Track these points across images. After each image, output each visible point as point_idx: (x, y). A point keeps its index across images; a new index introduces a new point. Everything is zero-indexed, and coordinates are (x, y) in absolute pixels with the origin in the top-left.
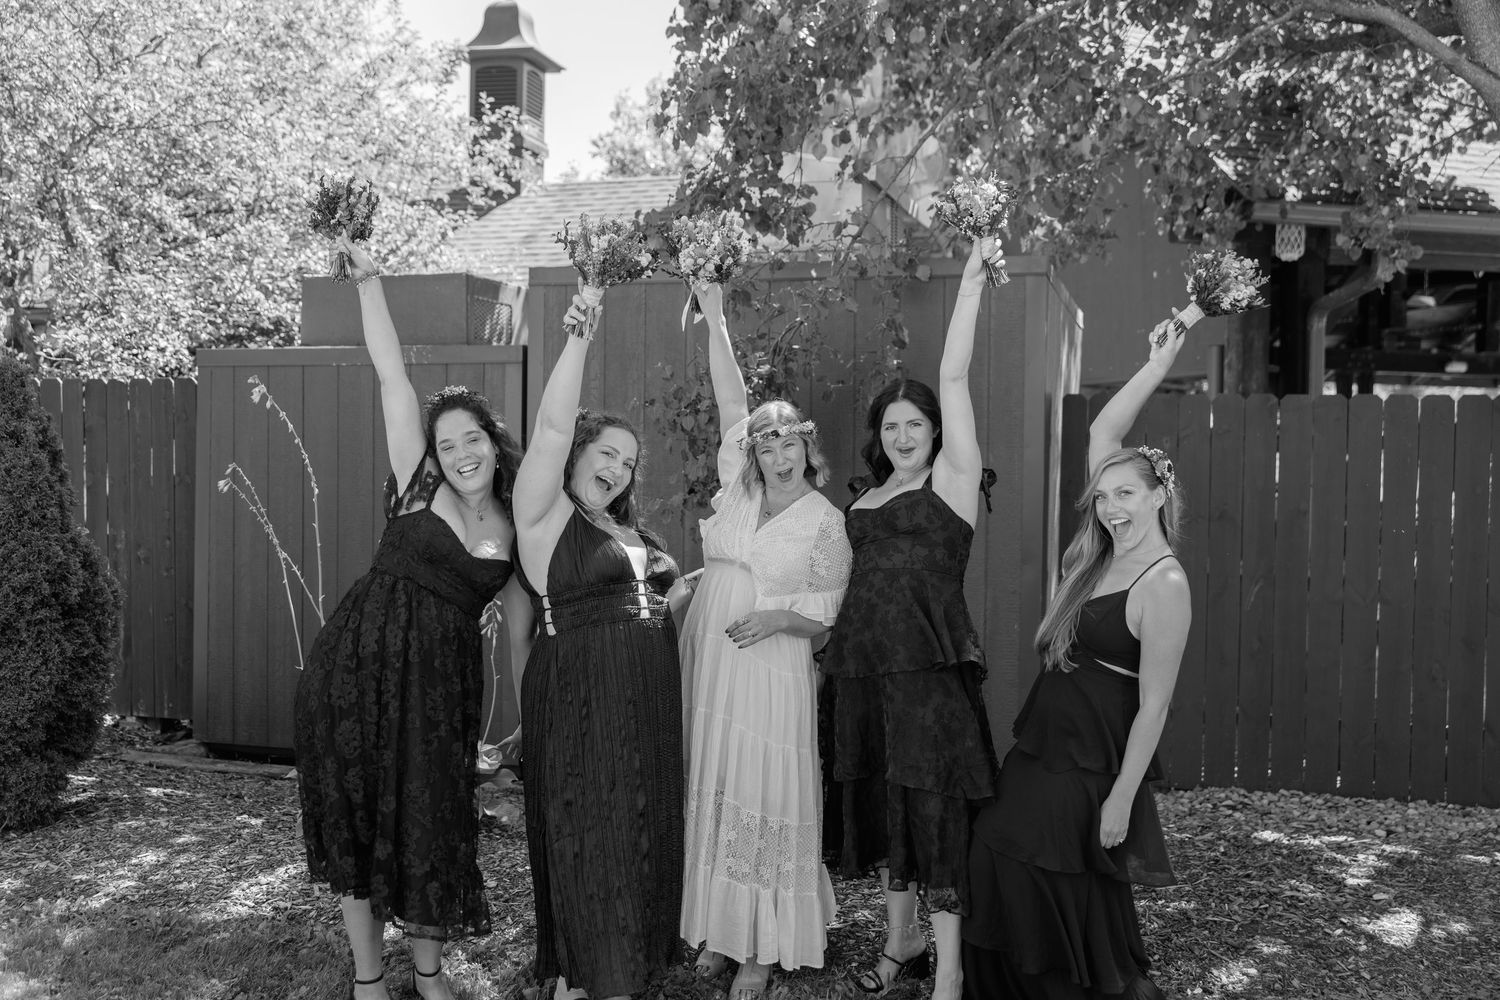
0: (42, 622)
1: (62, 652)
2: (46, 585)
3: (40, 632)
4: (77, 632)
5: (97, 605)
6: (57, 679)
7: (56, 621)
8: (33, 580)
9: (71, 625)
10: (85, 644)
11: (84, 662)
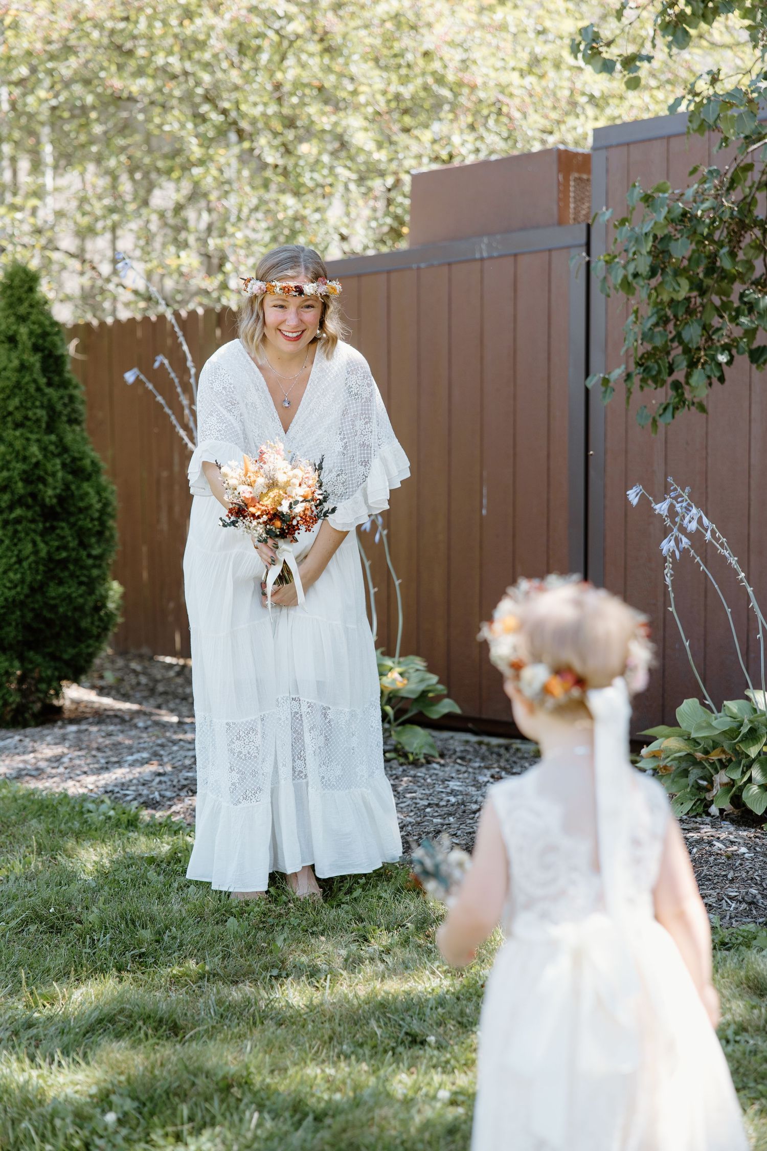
0: (18, 521)
1: (36, 552)
2: (20, 484)
3: (16, 532)
4: (58, 535)
5: (81, 510)
6: (29, 579)
7: (33, 521)
8: (10, 479)
9: (53, 528)
10: (65, 548)
11: (63, 564)
